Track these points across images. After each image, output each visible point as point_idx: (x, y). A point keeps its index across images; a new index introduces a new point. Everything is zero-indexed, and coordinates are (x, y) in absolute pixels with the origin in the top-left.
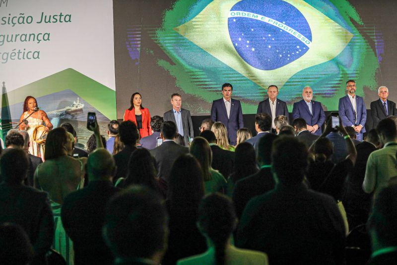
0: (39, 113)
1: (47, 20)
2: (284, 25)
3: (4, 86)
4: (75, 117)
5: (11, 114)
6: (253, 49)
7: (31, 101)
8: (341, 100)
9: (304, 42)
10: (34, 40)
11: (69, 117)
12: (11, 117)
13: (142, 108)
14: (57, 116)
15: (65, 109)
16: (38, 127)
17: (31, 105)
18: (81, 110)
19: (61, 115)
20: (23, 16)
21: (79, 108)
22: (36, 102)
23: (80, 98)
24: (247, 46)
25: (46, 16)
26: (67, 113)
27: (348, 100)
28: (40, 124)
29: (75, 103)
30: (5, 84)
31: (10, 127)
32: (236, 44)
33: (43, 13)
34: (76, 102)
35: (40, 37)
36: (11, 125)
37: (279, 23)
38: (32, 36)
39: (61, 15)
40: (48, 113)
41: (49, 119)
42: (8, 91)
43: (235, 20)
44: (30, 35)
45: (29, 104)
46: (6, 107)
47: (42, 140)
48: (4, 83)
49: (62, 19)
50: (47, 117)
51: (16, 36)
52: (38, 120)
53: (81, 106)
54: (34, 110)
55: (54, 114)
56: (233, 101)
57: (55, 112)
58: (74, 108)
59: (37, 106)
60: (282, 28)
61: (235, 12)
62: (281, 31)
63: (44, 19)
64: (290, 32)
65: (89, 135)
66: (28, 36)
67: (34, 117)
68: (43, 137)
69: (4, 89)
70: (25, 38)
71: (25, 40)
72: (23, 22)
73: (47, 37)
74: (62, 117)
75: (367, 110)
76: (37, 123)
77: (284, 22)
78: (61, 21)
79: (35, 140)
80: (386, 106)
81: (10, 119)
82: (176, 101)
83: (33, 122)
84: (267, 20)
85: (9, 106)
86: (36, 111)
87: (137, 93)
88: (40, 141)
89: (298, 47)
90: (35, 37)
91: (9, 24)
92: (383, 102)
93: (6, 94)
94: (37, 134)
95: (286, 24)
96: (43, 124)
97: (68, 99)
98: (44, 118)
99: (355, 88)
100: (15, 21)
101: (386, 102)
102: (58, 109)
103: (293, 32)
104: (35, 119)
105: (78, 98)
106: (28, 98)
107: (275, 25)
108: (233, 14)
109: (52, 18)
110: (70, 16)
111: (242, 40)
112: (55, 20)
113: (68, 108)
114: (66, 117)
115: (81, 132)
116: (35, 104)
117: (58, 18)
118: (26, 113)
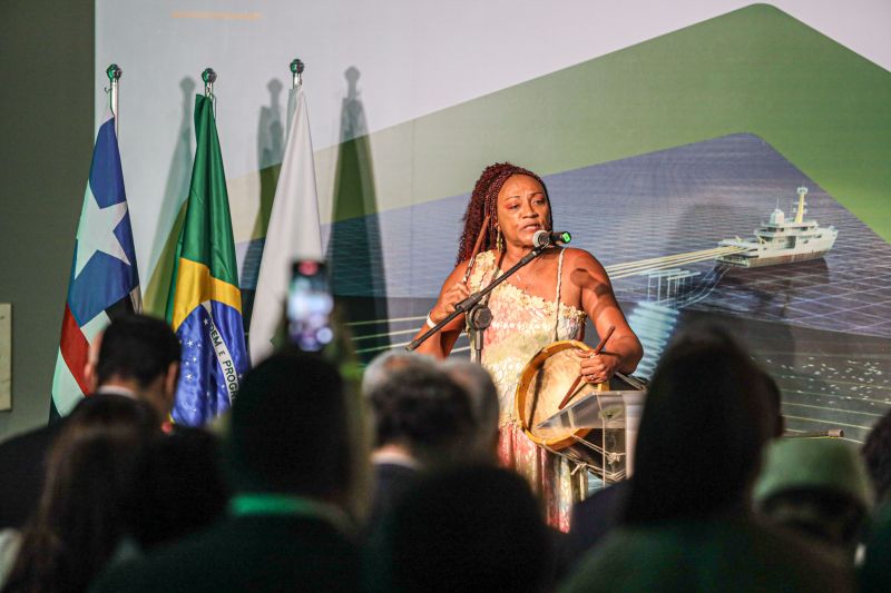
0: (563, 268)
3: (352, 90)
4: (773, 305)
5: (387, 265)
7: (514, 190)
11: (739, 304)
12: (389, 278)
14: (662, 290)
15: (716, 254)
16: (552, 352)
17: (515, 215)
18: (816, 263)
19: (691, 287)
21: (802, 249)
22: (545, 200)
23: (813, 187)
26: (729, 275)
28: (565, 330)
29: (778, 217)
30: (360, 84)
31: (374, 343)
34: (790, 215)
36: (386, 328)
40: (617, 271)
41: (621, 308)
42: (375, 124)
45: (501, 209)
46: (362, 219)
47: (572, 431)
48: (352, 75)
50: (606, 290)
52: (554, 306)
53: (820, 239)
54: (531, 247)
55: (644, 279)
57: (650, 268)
58: (771, 251)
59: (549, 224)
65: (859, 420)
67: (526, 289)
68: (577, 408)
69: (352, 109)
74: (693, 300)
76: (547, 327)
79: (527, 428)
81: (376, 292)
83: (525, 317)
85: (375, 217)
86: (542, 252)
88: (560, 433)
93: (364, 140)
94: (543, 394)
96: (585, 330)
97: (738, 197)
98: (590, 296)
102: (670, 251)
104: (537, 302)
105: (803, 191)
106: (497, 175)
113: (734, 245)
114: (721, 302)
115: (812, 400)
116: (541, 210)
118: (487, 259)
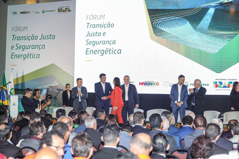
1: (44, 38)
15: (49, 85)
20: (33, 36)
21: (56, 85)
25: (44, 36)
26: (51, 87)
29: (54, 82)
33: (42, 34)
38: (37, 46)
44: (36, 46)
51: (30, 46)
55: (44, 87)
58: (53, 85)
66: (35, 46)
70: (34, 47)
71: (34, 48)
72: (33, 39)
90: (38, 46)
91: (27, 40)
100: (30, 38)
105: (56, 80)
109: (46, 37)
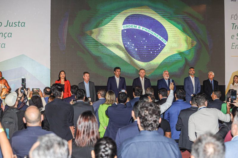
1: (11, 25)
2: (151, 31)
6: (136, 49)
8: (185, 79)
9: (163, 41)
10: (2, 37)
13: (65, 80)
24: (133, 47)
25: (10, 23)
27: (190, 79)
32: (126, 46)
33: (8, 21)
35: (6, 35)
37: (148, 29)
39: (19, 22)
43: (125, 31)
49: (20, 25)
52: (2, 85)
56: (120, 78)
60: (150, 33)
61: (125, 25)
62: (150, 35)
63: (9, 24)
64: (154, 35)
68: (5, 95)
73: (10, 35)
75: (201, 86)
77: (151, 29)
78: (19, 25)
80: (213, 83)
82: (87, 77)
84: (142, 28)
87: (63, 71)
88: (3, 97)
89: (159, 45)
92: (211, 81)
94: (2, 93)
95: (152, 30)
98: (6, 84)
99: (194, 72)
101: (213, 81)
103: (156, 35)
107: (146, 31)
108: (124, 27)
109: (13, 23)
110: (24, 23)
111: (130, 44)
112: (15, 25)
117: (17, 24)
